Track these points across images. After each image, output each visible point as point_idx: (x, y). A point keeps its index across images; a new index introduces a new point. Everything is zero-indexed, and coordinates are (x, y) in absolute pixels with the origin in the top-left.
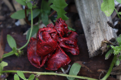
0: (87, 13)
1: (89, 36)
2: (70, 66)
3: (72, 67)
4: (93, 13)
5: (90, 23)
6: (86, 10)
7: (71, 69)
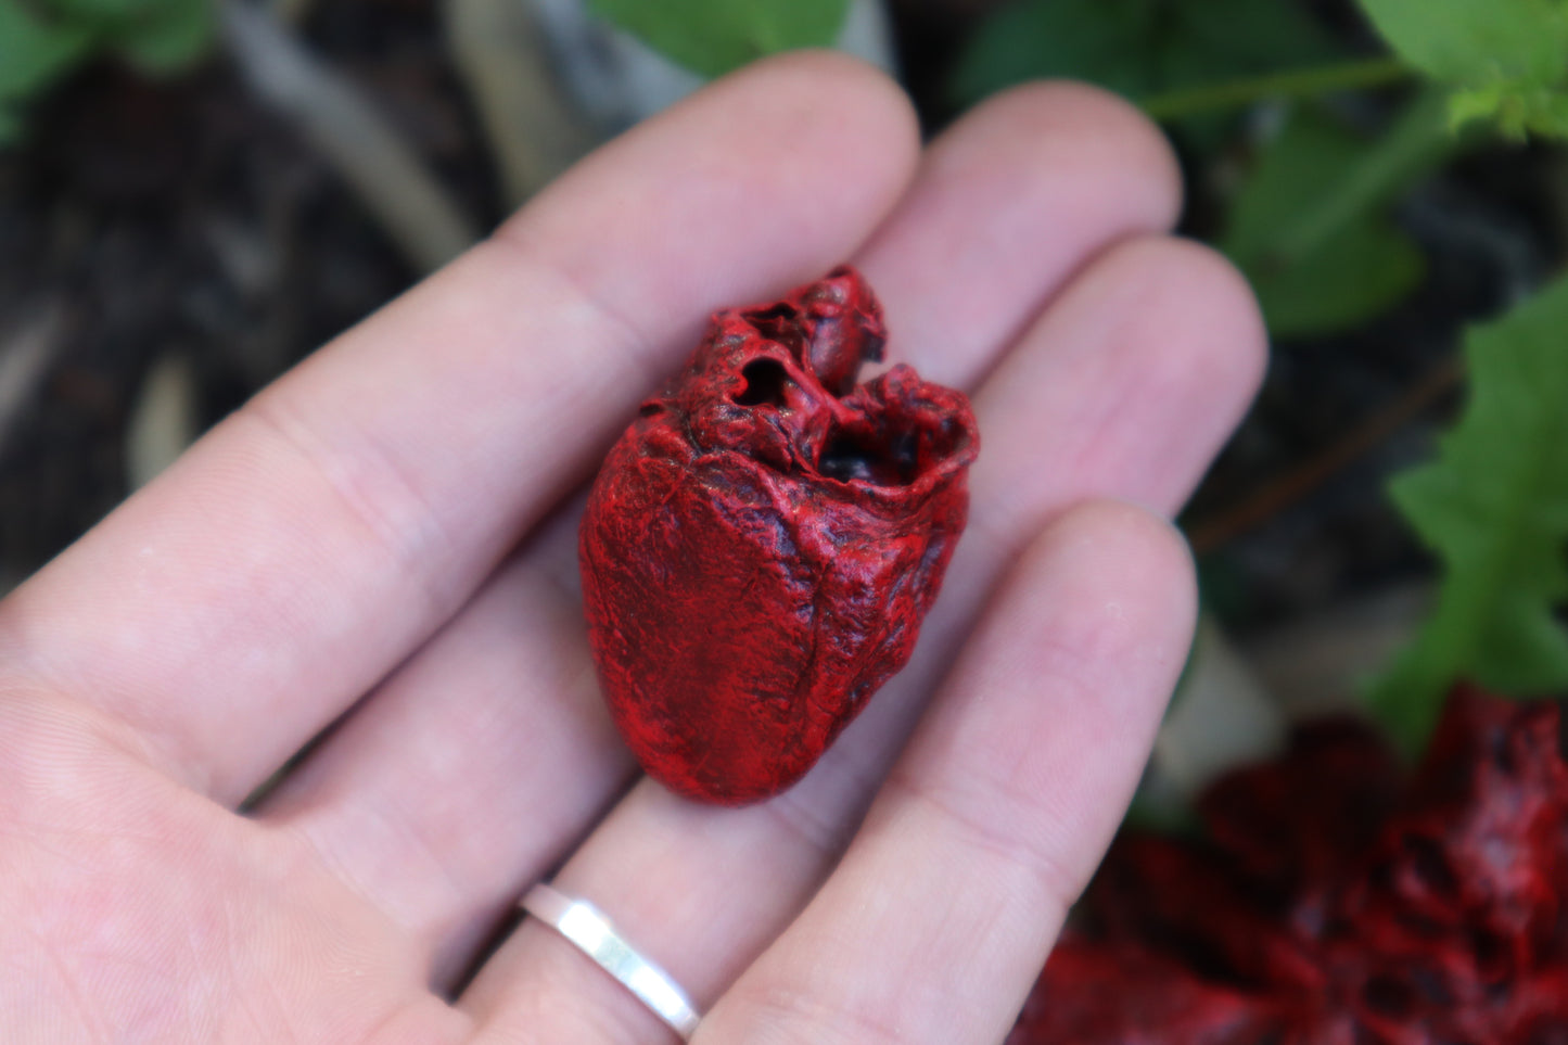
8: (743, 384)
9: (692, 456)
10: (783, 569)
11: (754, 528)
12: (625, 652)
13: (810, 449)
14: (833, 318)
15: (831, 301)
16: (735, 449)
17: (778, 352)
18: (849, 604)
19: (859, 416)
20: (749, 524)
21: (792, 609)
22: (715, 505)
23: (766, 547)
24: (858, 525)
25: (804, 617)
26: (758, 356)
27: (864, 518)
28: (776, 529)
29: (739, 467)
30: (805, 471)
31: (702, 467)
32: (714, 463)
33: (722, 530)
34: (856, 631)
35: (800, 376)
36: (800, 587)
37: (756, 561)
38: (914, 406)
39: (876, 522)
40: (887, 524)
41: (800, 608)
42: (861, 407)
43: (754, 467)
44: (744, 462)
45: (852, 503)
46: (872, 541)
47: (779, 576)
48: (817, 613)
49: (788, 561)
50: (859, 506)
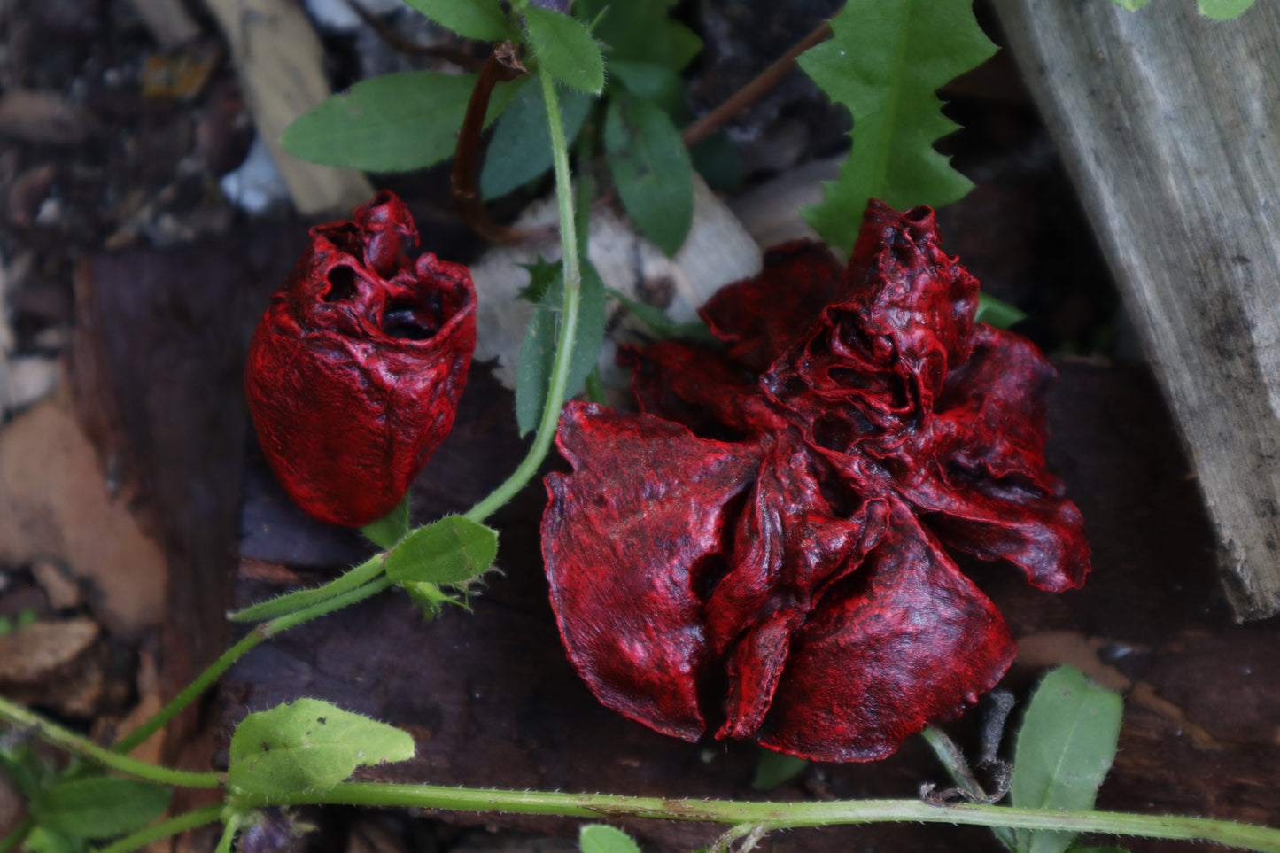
0: (1190, 154)
1: (1221, 401)
2: (1005, 701)
3: (1028, 715)
4: (1260, 162)
5: (1239, 271)
6: (1169, 119)
7: (1021, 735)
8: (328, 286)
9: (303, 334)
10: (365, 397)
11: (344, 374)
12: (279, 448)
13: (374, 316)
14: (381, 232)
15: (377, 222)
16: (327, 329)
17: (349, 261)
18: (406, 412)
19: (402, 289)
20: (340, 372)
21: (374, 418)
22: (318, 363)
23: (353, 385)
24: (406, 365)
25: (380, 422)
26: (335, 264)
27: (409, 360)
28: (356, 373)
29: (330, 339)
30: (371, 337)
31: (310, 340)
32: (316, 338)
33: (326, 377)
34: (412, 426)
35: (364, 273)
36: (376, 405)
37: (348, 392)
38: (436, 278)
39: (416, 361)
40: (424, 361)
41: (378, 417)
42: (404, 283)
43: (340, 338)
44: (333, 336)
45: (401, 352)
46: (417, 373)
47: (363, 400)
48: (388, 419)
49: (366, 391)
50: (405, 353)
